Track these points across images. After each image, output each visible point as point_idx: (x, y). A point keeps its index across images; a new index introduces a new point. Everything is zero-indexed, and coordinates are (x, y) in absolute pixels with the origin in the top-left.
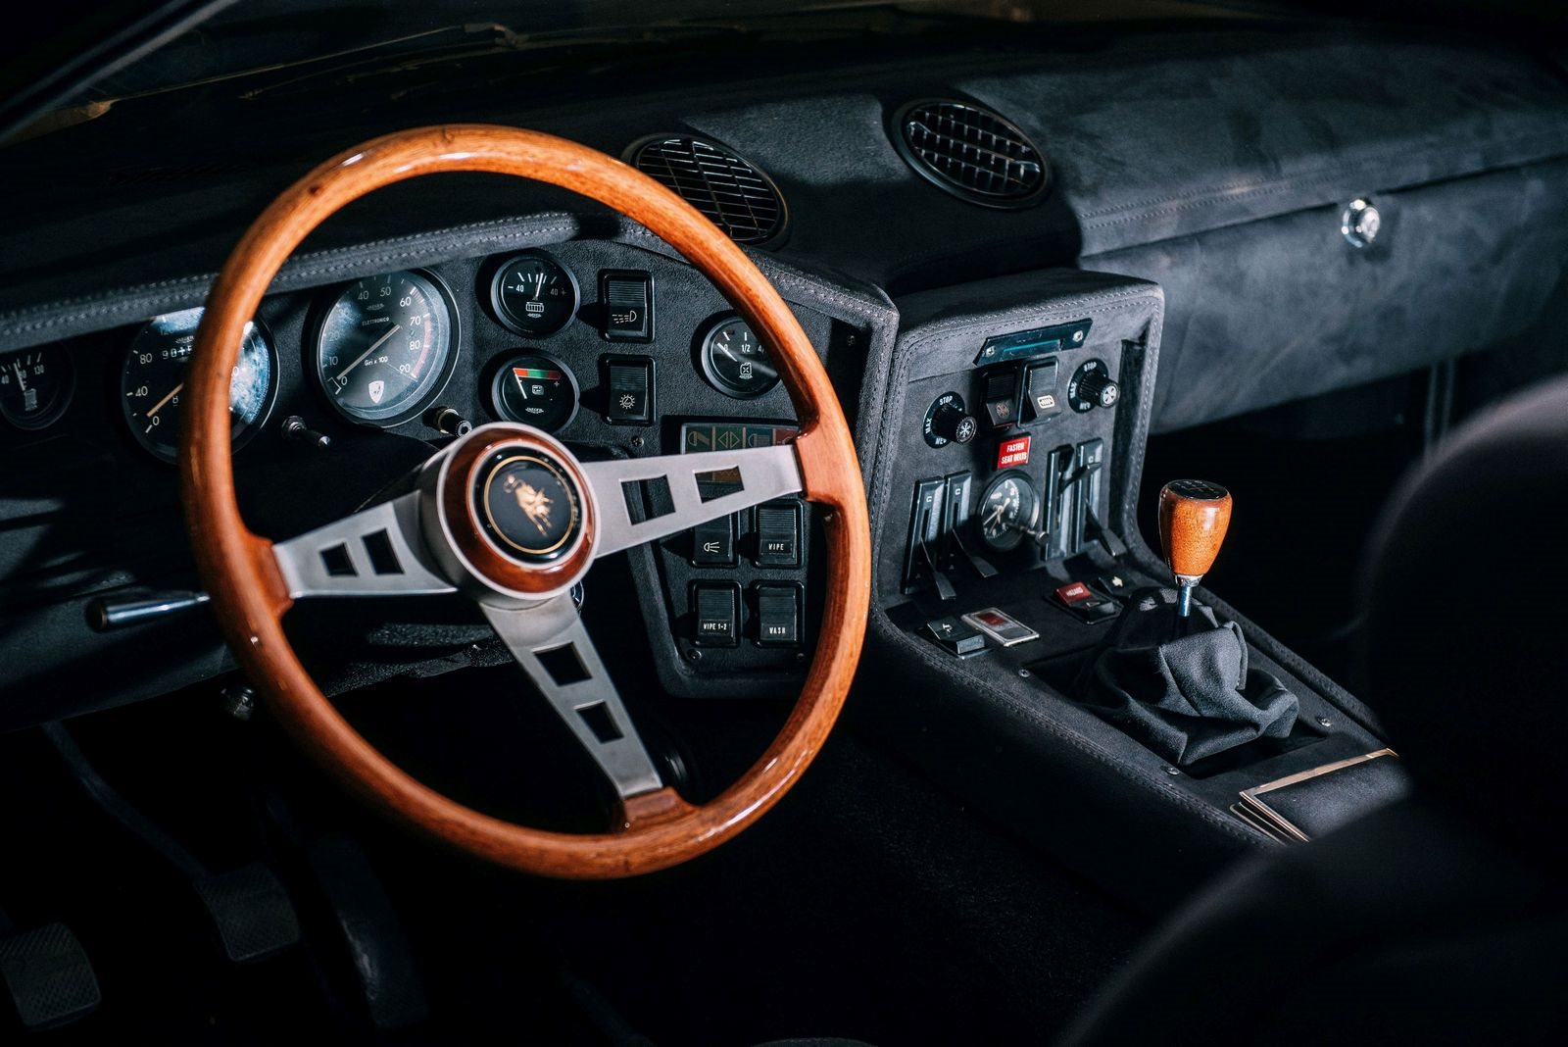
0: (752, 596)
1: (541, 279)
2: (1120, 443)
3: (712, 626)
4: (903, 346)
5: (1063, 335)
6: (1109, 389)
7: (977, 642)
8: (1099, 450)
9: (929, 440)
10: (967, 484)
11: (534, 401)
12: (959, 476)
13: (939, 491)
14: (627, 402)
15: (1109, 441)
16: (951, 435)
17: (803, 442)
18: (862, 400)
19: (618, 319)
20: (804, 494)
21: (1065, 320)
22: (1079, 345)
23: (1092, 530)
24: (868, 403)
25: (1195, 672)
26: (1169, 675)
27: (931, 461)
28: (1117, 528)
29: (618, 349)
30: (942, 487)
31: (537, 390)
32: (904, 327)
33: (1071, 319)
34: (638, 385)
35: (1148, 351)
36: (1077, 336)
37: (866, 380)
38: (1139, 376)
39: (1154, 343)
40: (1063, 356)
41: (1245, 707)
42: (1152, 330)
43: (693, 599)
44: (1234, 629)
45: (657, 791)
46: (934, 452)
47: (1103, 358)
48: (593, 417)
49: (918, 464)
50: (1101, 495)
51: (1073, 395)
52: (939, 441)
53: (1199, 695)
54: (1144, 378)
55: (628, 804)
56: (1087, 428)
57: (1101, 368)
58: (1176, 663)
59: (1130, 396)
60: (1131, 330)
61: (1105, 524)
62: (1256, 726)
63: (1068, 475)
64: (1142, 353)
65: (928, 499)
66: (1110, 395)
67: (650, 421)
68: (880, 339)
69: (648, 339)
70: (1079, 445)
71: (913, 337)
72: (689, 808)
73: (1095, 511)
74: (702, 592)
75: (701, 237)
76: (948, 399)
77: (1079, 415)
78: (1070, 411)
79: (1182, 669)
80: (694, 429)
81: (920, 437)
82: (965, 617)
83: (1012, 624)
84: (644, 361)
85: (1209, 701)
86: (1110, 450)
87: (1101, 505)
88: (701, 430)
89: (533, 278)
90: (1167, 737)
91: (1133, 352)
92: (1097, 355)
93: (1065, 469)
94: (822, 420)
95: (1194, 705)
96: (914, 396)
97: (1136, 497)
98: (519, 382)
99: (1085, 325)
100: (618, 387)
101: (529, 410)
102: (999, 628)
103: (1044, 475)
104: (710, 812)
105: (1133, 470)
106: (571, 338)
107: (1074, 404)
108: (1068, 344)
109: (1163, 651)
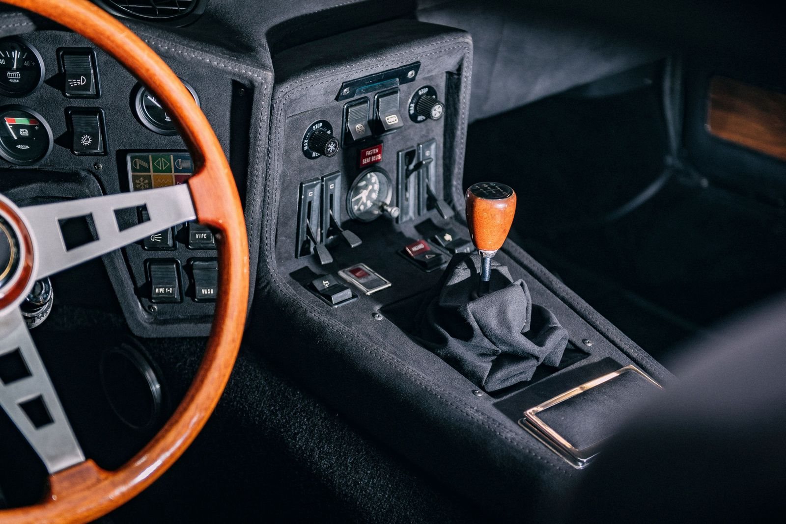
0: (189, 268)
1: (16, 55)
2: (448, 140)
3: (162, 290)
4: (279, 95)
5: (401, 74)
6: (436, 107)
7: (348, 293)
8: (433, 147)
9: (307, 154)
10: (338, 181)
11: (22, 141)
12: (332, 177)
13: (317, 188)
14: (86, 141)
15: (440, 140)
16: (323, 152)
17: (195, 182)
18: (251, 135)
19: (73, 83)
20: (197, 221)
21: (400, 65)
22: (413, 79)
23: (432, 203)
24: (256, 137)
25: (493, 322)
26: (475, 325)
27: (311, 168)
28: (449, 199)
29: (77, 103)
30: (319, 186)
31: (25, 133)
32: (279, 80)
33: (405, 63)
34: (93, 128)
35: (463, 79)
36: (411, 74)
37: (252, 121)
38: (458, 96)
39: (467, 75)
40: (403, 87)
41: (529, 345)
42: (465, 64)
43: (148, 273)
44: (522, 285)
45: (79, 464)
46: (312, 162)
47: (432, 84)
48: (66, 151)
49: (301, 171)
50: (437, 176)
51: (412, 112)
52: (314, 154)
53: (496, 338)
54: (461, 97)
55: (54, 479)
56: (424, 133)
57: (432, 91)
58: (479, 316)
59: (452, 109)
60: (450, 64)
61: (440, 197)
62: (537, 358)
63: (411, 167)
64: (459, 80)
65: (310, 194)
66: (437, 111)
67: (106, 152)
68: (260, 93)
69: (97, 96)
70: (419, 145)
71: (285, 88)
72: (103, 475)
73: (432, 188)
74: (153, 267)
75: (108, 33)
76: (319, 125)
77: (417, 125)
78: (410, 122)
79: (484, 320)
80: (136, 157)
81: (301, 153)
82: (341, 273)
83: (374, 276)
84: (96, 111)
85: (504, 342)
86: (442, 145)
87: (437, 182)
88: (140, 158)
89: (11, 55)
90: (475, 366)
91: (454, 79)
92: (428, 84)
93: (410, 162)
94: (208, 164)
95: (494, 343)
96: (294, 126)
97: (461, 176)
98: (10, 127)
99: (416, 66)
100: (79, 130)
101: (19, 146)
102: (363, 281)
103: (395, 167)
104: (121, 475)
105: (457, 158)
106: (42, 97)
107: (414, 118)
108: (404, 80)
109: (471, 307)
